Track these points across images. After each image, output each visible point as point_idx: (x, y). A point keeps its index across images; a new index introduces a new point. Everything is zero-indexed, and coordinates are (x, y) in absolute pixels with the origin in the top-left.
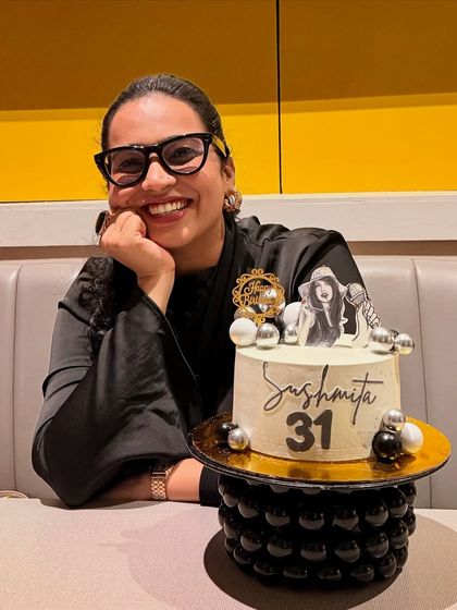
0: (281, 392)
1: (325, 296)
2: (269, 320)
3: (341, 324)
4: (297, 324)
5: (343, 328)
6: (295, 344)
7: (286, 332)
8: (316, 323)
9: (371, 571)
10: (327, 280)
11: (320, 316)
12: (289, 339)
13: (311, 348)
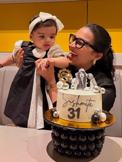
0: (67, 102)
1: (82, 76)
2: (67, 82)
3: (86, 84)
4: (74, 84)
5: (86, 86)
6: (74, 89)
7: (71, 86)
8: (79, 84)
9: (90, 154)
10: (83, 72)
11: (80, 82)
12: (72, 87)
13: (78, 90)
